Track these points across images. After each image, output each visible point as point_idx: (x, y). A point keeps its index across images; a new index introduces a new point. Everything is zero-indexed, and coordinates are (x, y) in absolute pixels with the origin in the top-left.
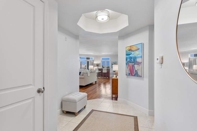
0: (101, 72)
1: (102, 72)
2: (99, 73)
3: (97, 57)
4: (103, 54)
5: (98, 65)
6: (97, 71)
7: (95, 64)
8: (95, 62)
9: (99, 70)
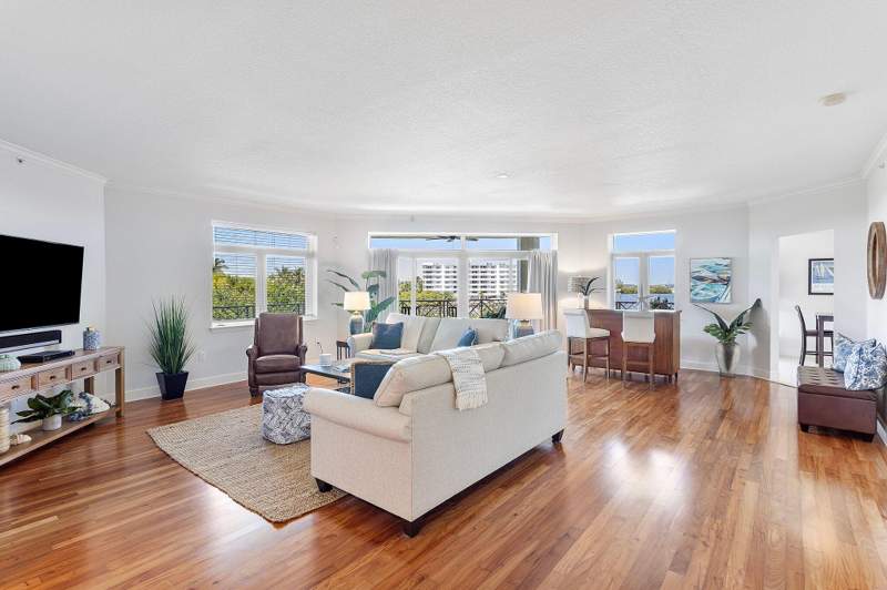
0: (605, 333)
1: (615, 334)
2: (589, 341)
3: (581, 230)
4: (629, 200)
5: (585, 286)
6: (582, 330)
7: (566, 277)
8: (570, 266)
9: (596, 317)
